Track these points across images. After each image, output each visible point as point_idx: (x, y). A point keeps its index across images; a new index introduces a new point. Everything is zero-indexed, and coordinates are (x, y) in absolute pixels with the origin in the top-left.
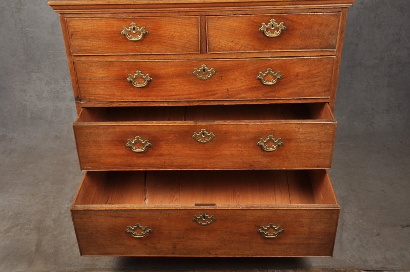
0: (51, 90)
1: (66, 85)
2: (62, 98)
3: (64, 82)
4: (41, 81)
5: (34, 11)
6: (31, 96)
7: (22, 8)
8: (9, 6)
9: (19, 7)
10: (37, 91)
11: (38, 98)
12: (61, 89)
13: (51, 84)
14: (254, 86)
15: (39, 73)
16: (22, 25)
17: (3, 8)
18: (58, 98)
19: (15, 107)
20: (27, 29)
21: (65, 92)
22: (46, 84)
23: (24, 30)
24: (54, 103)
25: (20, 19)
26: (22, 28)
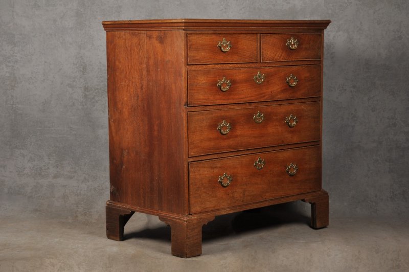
0: (34, 167)
1: (51, 162)
2: (45, 175)
3: (49, 159)
4: (24, 158)
5: (28, 89)
6: (10, 172)
7: (16, 85)
8: (4, 83)
9: (13, 84)
10: (18, 167)
11: (18, 175)
12: (45, 166)
13: (34, 161)
15: (23, 149)
16: (13, 102)
18: (40, 174)
20: (17, 105)
21: (49, 168)
22: (29, 161)
23: (14, 106)
24: (35, 179)
25: (12, 96)
26: (12, 105)
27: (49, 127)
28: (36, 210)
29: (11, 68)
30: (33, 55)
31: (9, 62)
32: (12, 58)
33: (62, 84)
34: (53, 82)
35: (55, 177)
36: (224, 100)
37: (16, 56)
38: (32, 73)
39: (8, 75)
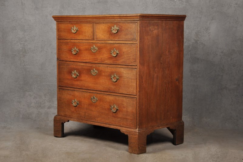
0: (37, 102)
1: (46, 99)
2: (43, 107)
3: (45, 97)
4: (31, 97)
5: (32, 57)
6: (23, 105)
7: (26, 55)
8: (19, 54)
9: (24, 54)
10: (28, 103)
11: (28, 107)
12: (43, 101)
13: (37, 98)
14: (110, 57)
15: (30, 92)
16: (24, 65)
17: (15, 55)
18: (40, 106)
19: (13, 111)
20: (27, 66)
21: (45, 103)
22: (34, 98)
23: (25, 67)
24: (37, 110)
25: (24, 61)
26: (24, 66)
27: (45, 79)
28: (38, 128)
29: (23, 45)
30: (35, 37)
31: (22, 41)
32: (23, 39)
33: (52, 53)
34: (46, 52)
35: (49, 108)
36: (75, 59)
37: (26, 38)
38: (35, 47)
39: (21, 49)
